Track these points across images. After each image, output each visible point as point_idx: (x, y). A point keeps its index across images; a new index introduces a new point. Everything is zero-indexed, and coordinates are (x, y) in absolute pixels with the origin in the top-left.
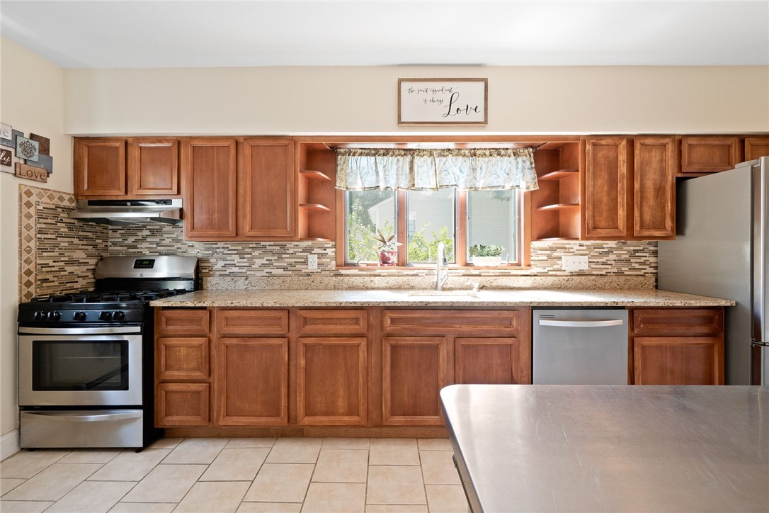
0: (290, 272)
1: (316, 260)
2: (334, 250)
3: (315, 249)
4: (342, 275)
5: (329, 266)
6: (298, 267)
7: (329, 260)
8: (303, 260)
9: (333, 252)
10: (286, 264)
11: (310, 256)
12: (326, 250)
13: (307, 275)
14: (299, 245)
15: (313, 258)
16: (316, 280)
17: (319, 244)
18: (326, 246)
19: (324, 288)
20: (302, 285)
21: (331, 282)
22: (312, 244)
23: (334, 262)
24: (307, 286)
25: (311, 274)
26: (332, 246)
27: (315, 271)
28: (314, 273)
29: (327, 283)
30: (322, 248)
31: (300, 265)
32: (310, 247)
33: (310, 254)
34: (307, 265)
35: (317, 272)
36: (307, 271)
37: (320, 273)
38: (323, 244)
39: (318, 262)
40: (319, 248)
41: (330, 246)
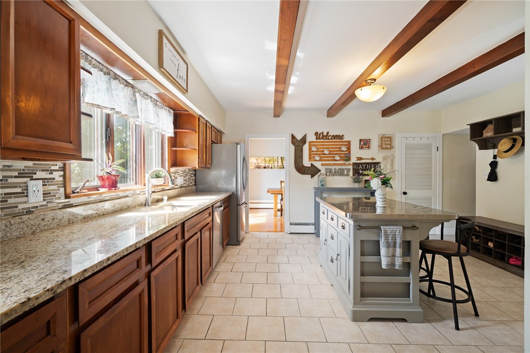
1: (41, 189)
2: (62, 173)
3: (38, 173)
4: (72, 205)
6: (12, 201)
7: (55, 187)
8: (19, 190)
9: (60, 176)
11: (31, 183)
12: (52, 173)
13: (26, 213)
14: (11, 166)
15: (36, 186)
16: (46, 217)
17: (44, 165)
18: (53, 168)
19: (58, 225)
20: (26, 228)
21: (65, 216)
22: (34, 164)
23: (62, 190)
24: (34, 228)
25: (34, 209)
26: (59, 168)
27: (38, 205)
28: (37, 207)
29: (61, 218)
30: (48, 170)
31: (14, 197)
32: (30, 170)
33: (31, 180)
34: (27, 196)
35: (42, 206)
36: (26, 206)
37: (46, 205)
38: (48, 165)
39: (43, 191)
40: (43, 171)
41: (58, 168)
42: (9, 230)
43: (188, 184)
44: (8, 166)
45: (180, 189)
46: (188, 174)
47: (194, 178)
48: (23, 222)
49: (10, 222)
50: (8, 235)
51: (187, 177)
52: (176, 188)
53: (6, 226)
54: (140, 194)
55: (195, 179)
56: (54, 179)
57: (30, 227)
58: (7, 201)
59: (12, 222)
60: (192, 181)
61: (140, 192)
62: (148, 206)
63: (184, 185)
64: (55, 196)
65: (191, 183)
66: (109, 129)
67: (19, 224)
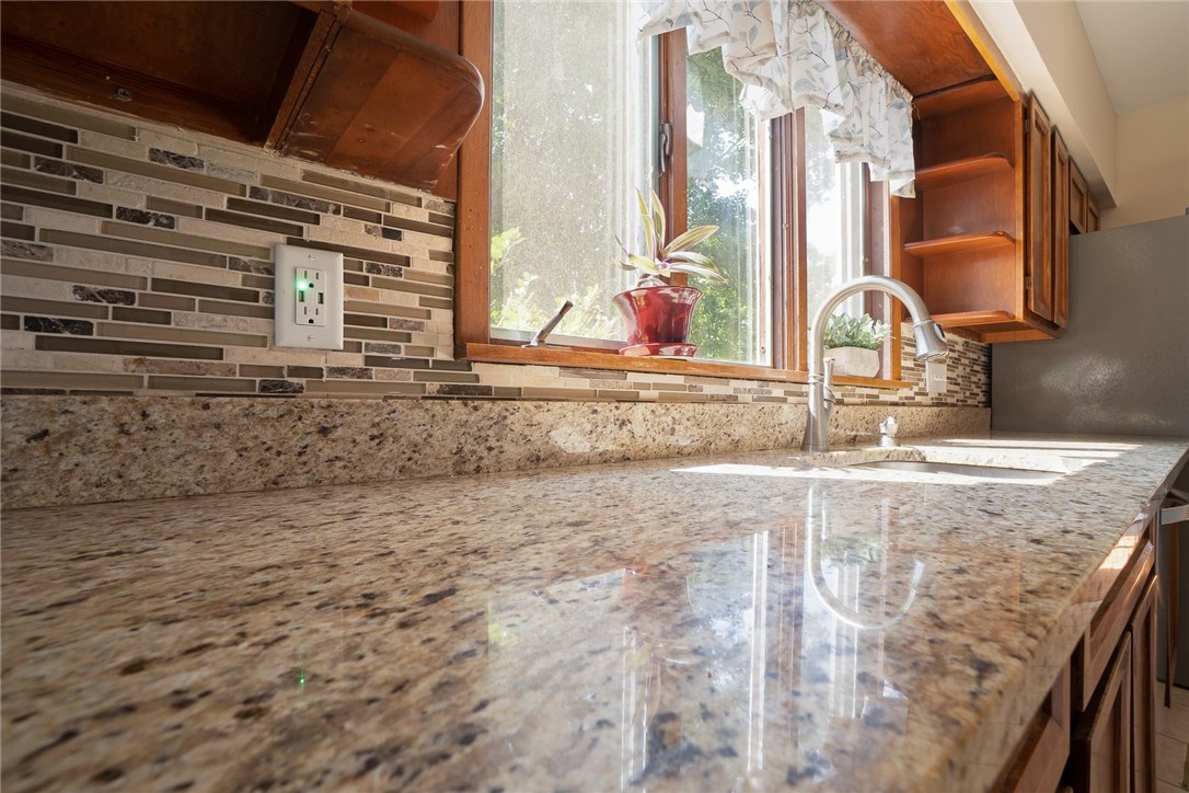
0: (114, 364)
1: (339, 294)
2: (444, 244)
3: (328, 219)
4: (486, 393)
5: (418, 340)
6: (192, 322)
7: (413, 300)
8: (234, 280)
9: (435, 256)
10: (65, 293)
11: (290, 257)
12: (396, 236)
13: (264, 388)
14: (192, 162)
15: (312, 274)
16: (338, 421)
17: (358, 188)
18: (400, 211)
19: (402, 470)
20: (232, 456)
21: (437, 433)
22: (308, 176)
23: (442, 318)
24: (277, 466)
25: (303, 381)
26: (432, 217)
27: (322, 365)
28: (318, 372)
29: (418, 439)
30: (378, 219)
31: (204, 308)
32: (290, 200)
33: (290, 242)
34: (270, 314)
35: (342, 371)
36: (265, 357)
37: (363, 373)
38: (381, 193)
39: (347, 305)
40: (351, 214)
41: (425, 219)
42: (137, 450)
43: (961, 396)
44: (178, 159)
45: (936, 409)
46: (963, 361)
47: (983, 377)
48: (218, 426)
49: (145, 415)
50: (135, 473)
51: (960, 370)
52: (919, 405)
53: (123, 430)
54: (784, 400)
55: (989, 385)
56: (407, 261)
57: (255, 456)
58: (167, 319)
59: (156, 415)
60: (976, 391)
61: (787, 393)
62: (816, 448)
63: (950, 400)
64: (408, 338)
65: (974, 395)
66: (667, 126)
67: (197, 429)
